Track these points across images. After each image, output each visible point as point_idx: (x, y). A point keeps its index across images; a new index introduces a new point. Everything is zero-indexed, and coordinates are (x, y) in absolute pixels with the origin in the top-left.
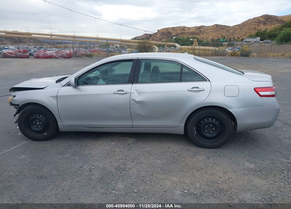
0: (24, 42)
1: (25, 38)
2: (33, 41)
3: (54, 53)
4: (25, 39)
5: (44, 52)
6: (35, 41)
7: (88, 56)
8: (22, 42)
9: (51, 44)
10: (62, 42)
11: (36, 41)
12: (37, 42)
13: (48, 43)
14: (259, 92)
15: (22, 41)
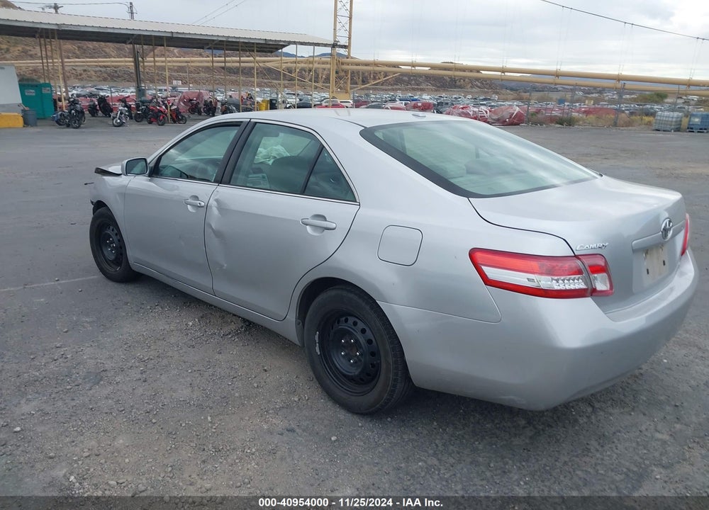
0: (460, 87)
1: (464, 78)
2: (479, 84)
3: (486, 112)
4: (464, 81)
5: (462, 108)
6: (483, 84)
7: (561, 122)
8: (456, 87)
9: (517, 90)
10: (546, 87)
11: (487, 84)
12: (488, 86)
13: (512, 89)
14: (483, 267)
15: (458, 83)
